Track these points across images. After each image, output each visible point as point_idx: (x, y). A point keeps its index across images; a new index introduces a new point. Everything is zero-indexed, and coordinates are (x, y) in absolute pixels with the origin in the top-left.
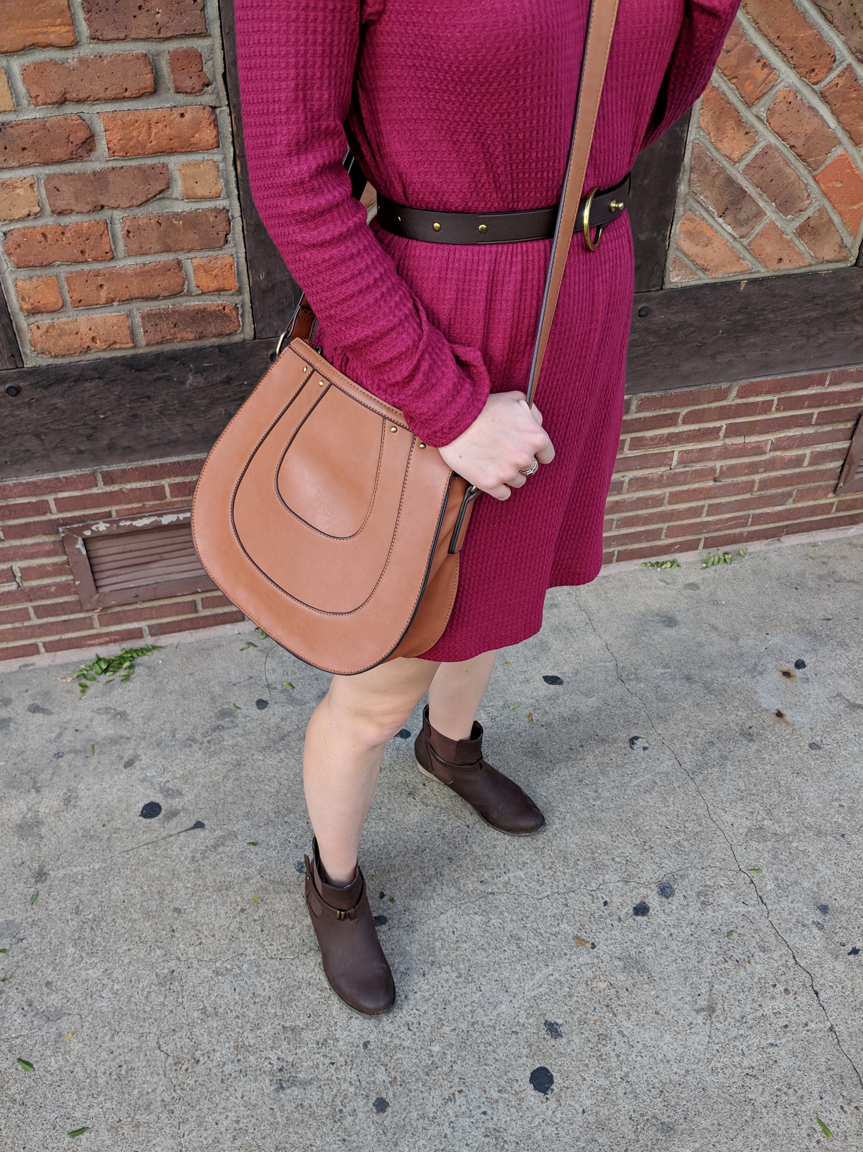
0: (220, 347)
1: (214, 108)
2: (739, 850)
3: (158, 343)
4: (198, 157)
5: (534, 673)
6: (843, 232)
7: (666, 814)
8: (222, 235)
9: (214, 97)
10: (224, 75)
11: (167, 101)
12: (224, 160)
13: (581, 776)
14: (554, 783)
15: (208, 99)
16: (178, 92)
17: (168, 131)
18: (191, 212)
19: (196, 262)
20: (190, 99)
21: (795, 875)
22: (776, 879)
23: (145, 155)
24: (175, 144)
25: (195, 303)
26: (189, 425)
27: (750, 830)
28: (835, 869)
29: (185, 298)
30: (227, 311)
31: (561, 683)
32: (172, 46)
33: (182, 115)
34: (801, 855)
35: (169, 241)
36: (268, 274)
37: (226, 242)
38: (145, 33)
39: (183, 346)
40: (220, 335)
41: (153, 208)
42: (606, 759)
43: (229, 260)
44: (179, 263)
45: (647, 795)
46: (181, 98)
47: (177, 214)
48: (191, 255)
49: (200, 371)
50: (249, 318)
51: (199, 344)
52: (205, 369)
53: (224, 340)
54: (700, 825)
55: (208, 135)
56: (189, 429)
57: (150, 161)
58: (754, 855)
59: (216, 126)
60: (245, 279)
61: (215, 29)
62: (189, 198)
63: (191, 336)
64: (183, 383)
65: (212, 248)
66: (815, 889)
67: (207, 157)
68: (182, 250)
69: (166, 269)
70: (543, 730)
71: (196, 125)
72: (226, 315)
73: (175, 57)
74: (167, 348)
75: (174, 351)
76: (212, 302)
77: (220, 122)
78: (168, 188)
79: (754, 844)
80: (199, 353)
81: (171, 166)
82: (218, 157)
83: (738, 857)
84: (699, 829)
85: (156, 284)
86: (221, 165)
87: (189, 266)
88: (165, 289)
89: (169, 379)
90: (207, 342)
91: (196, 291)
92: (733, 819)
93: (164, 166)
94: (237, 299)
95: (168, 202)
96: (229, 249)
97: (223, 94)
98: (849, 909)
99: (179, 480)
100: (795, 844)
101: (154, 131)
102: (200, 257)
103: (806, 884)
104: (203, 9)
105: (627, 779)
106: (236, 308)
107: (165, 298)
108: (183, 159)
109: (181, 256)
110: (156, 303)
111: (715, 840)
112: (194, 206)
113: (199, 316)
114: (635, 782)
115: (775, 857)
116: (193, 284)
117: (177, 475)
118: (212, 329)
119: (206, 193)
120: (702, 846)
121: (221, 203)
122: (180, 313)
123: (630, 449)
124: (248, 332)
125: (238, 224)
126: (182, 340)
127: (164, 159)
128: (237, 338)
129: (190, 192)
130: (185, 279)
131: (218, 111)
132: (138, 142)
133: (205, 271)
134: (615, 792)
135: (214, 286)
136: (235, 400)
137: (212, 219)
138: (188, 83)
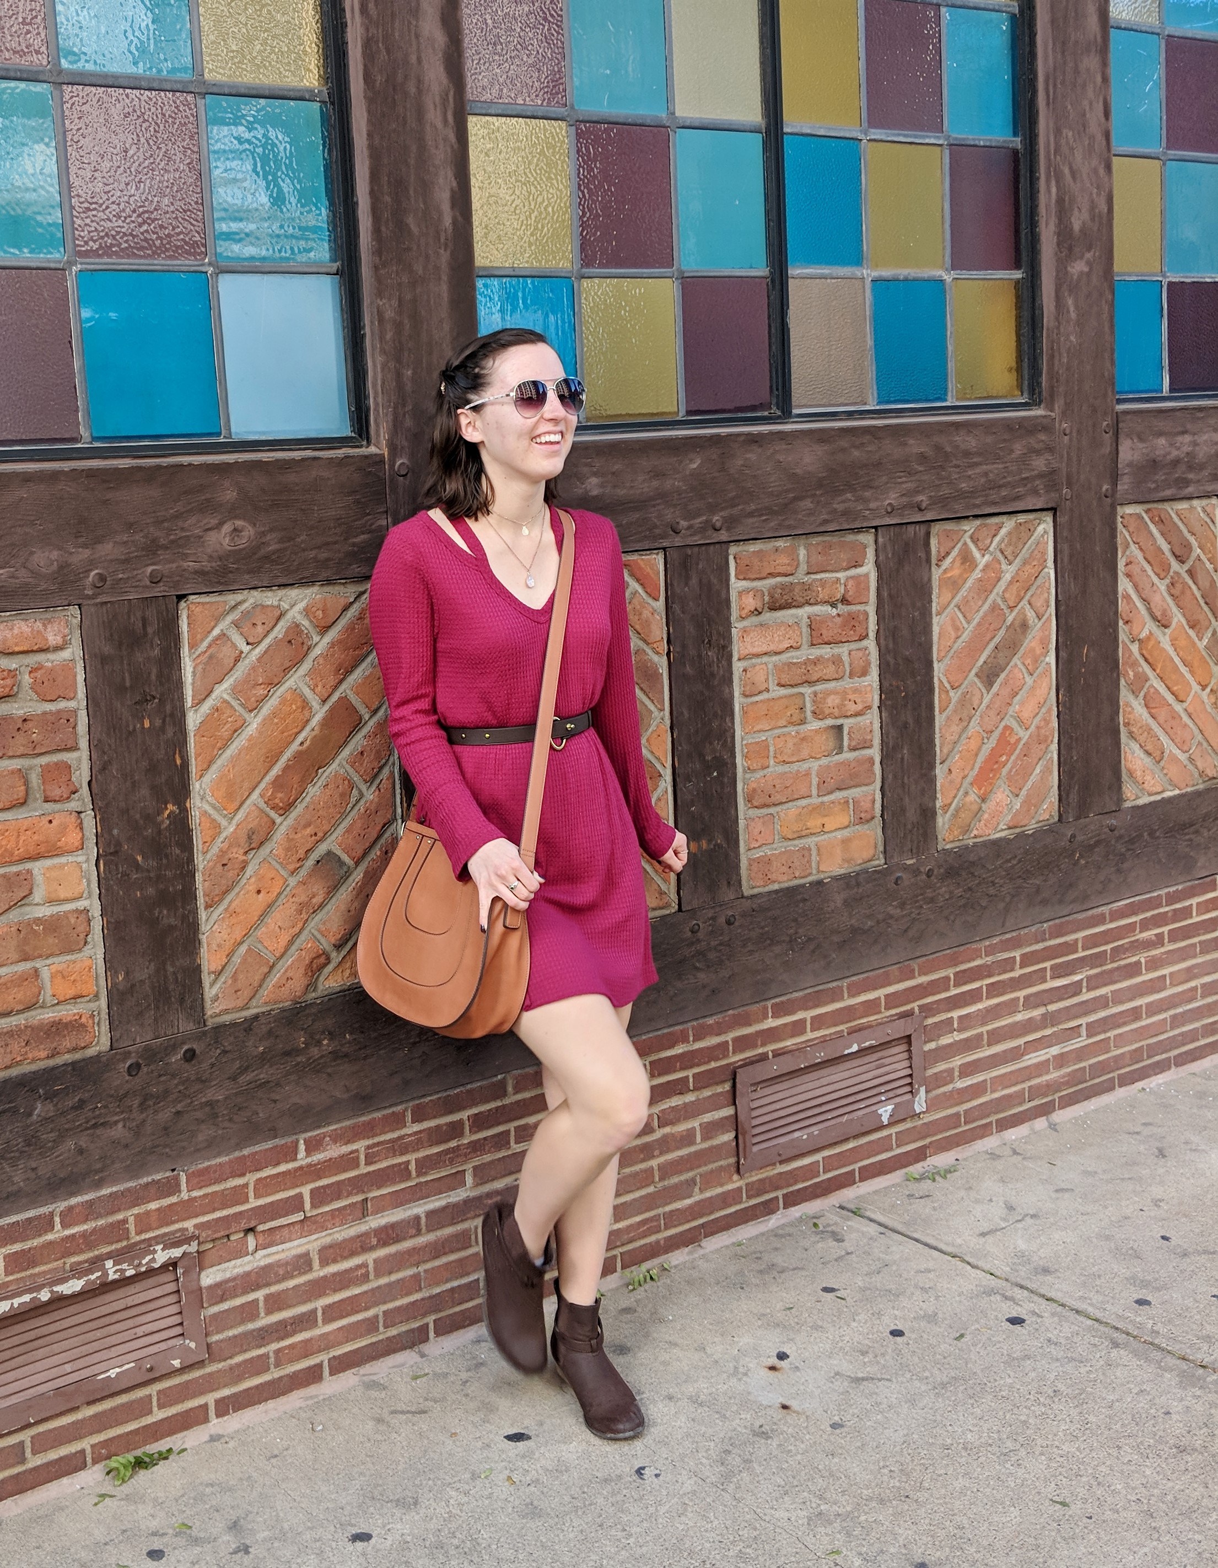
0: (73, 1064)
1: (79, 813)
2: (809, 1540)
3: (6, 1068)
4: (63, 860)
5: (491, 1436)
6: (660, 882)
7: (713, 1530)
8: (82, 936)
9: (80, 803)
10: (90, 783)
11: (35, 810)
12: (87, 861)
13: (599, 1520)
14: (572, 1535)
15: (74, 805)
16: (46, 801)
17: (36, 837)
18: (52, 916)
19: (54, 968)
20: (57, 806)
21: (877, 1545)
22: (860, 1554)
23: (12, 863)
24: (42, 849)
25: (48, 1015)
26: (33, 1169)
27: (810, 1519)
28: (914, 1528)
29: (40, 1011)
30: (83, 1020)
31: (529, 1438)
32: (44, 760)
33: (50, 822)
34: (874, 1525)
35: (27, 948)
36: (127, 974)
37: (86, 943)
38: (21, 750)
39: (33, 1067)
40: (75, 1049)
41: (14, 916)
42: (620, 1497)
43: (88, 963)
44: (36, 970)
45: (683, 1518)
46: (49, 806)
47: (39, 919)
48: (48, 962)
49: (49, 1097)
50: (105, 1027)
51: (51, 1063)
52: (56, 1093)
53: (78, 1056)
54: (755, 1529)
55: (73, 838)
56: (33, 1175)
57: (14, 869)
58: (826, 1540)
59: (81, 829)
60: (102, 982)
61: (84, 743)
62: (51, 901)
63: (43, 1054)
64: (30, 1115)
65: (71, 951)
66: (904, 1551)
67: (70, 859)
68: (40, 956)
69: (23, 979)
70: (532, 1488)
71: (63, 829)
72: (83, 1026)
73: (46, 769)
74: (14, 1072)
75: (24, 1075)
76: (67, 1012)
77: (85, 825)
78: (31, 893)
79: (822, 1530)
80: (49, 1075)
81: (35, 872)
82: (80, 859)
83: (811, 1547)
84: (755, 1533)
85: (11, 998)
86: (84, 866)
87: (45, 974)
88: (20, 1002)
89: (14, 1111)
90: (59, 1061)
91: (50, 1000)
92: (787, 1515)
93: (29, 872)
94: (93, 1005)
95: (27, 909)
96: (87, 951)
97: (88, 799)
98: (947, 1559)
99: (17, 1247)
100: (863, 1518)
101: (23, 838)
102: (59, 962)
103: (892, 1550)
104: (74, 728)
105: (652, 1510)
106: (92, 1016)
107: (19, 1012)
108: (48, 862)
109: (38, 964)
110: (8, 1020)
111: (778, 1538)
112: (56, 909)
113: (54, 1029)
114: (663, 1510)
115: (848, 1534)
116: (49, 992)
117: (14, 1242)
118: (67, 1043)
119: (69, 895)
120: (767, 1547)
121: (81, 904)
122: (32, 1028)
123: (516, 1143)
124: (104, 1043)
125: (97, 924)
126: (34, 1061)
127: (28, 865)
128: (91, 1052)
129: (53, 896)
130: (41, 988)
131: (83, 815)
132: (6, 850)
133: (64, 977)
134: (645, 1524)
135: (71, 993)
136: (87, 1129)
137: (73, 921)
138: (56, 792)
